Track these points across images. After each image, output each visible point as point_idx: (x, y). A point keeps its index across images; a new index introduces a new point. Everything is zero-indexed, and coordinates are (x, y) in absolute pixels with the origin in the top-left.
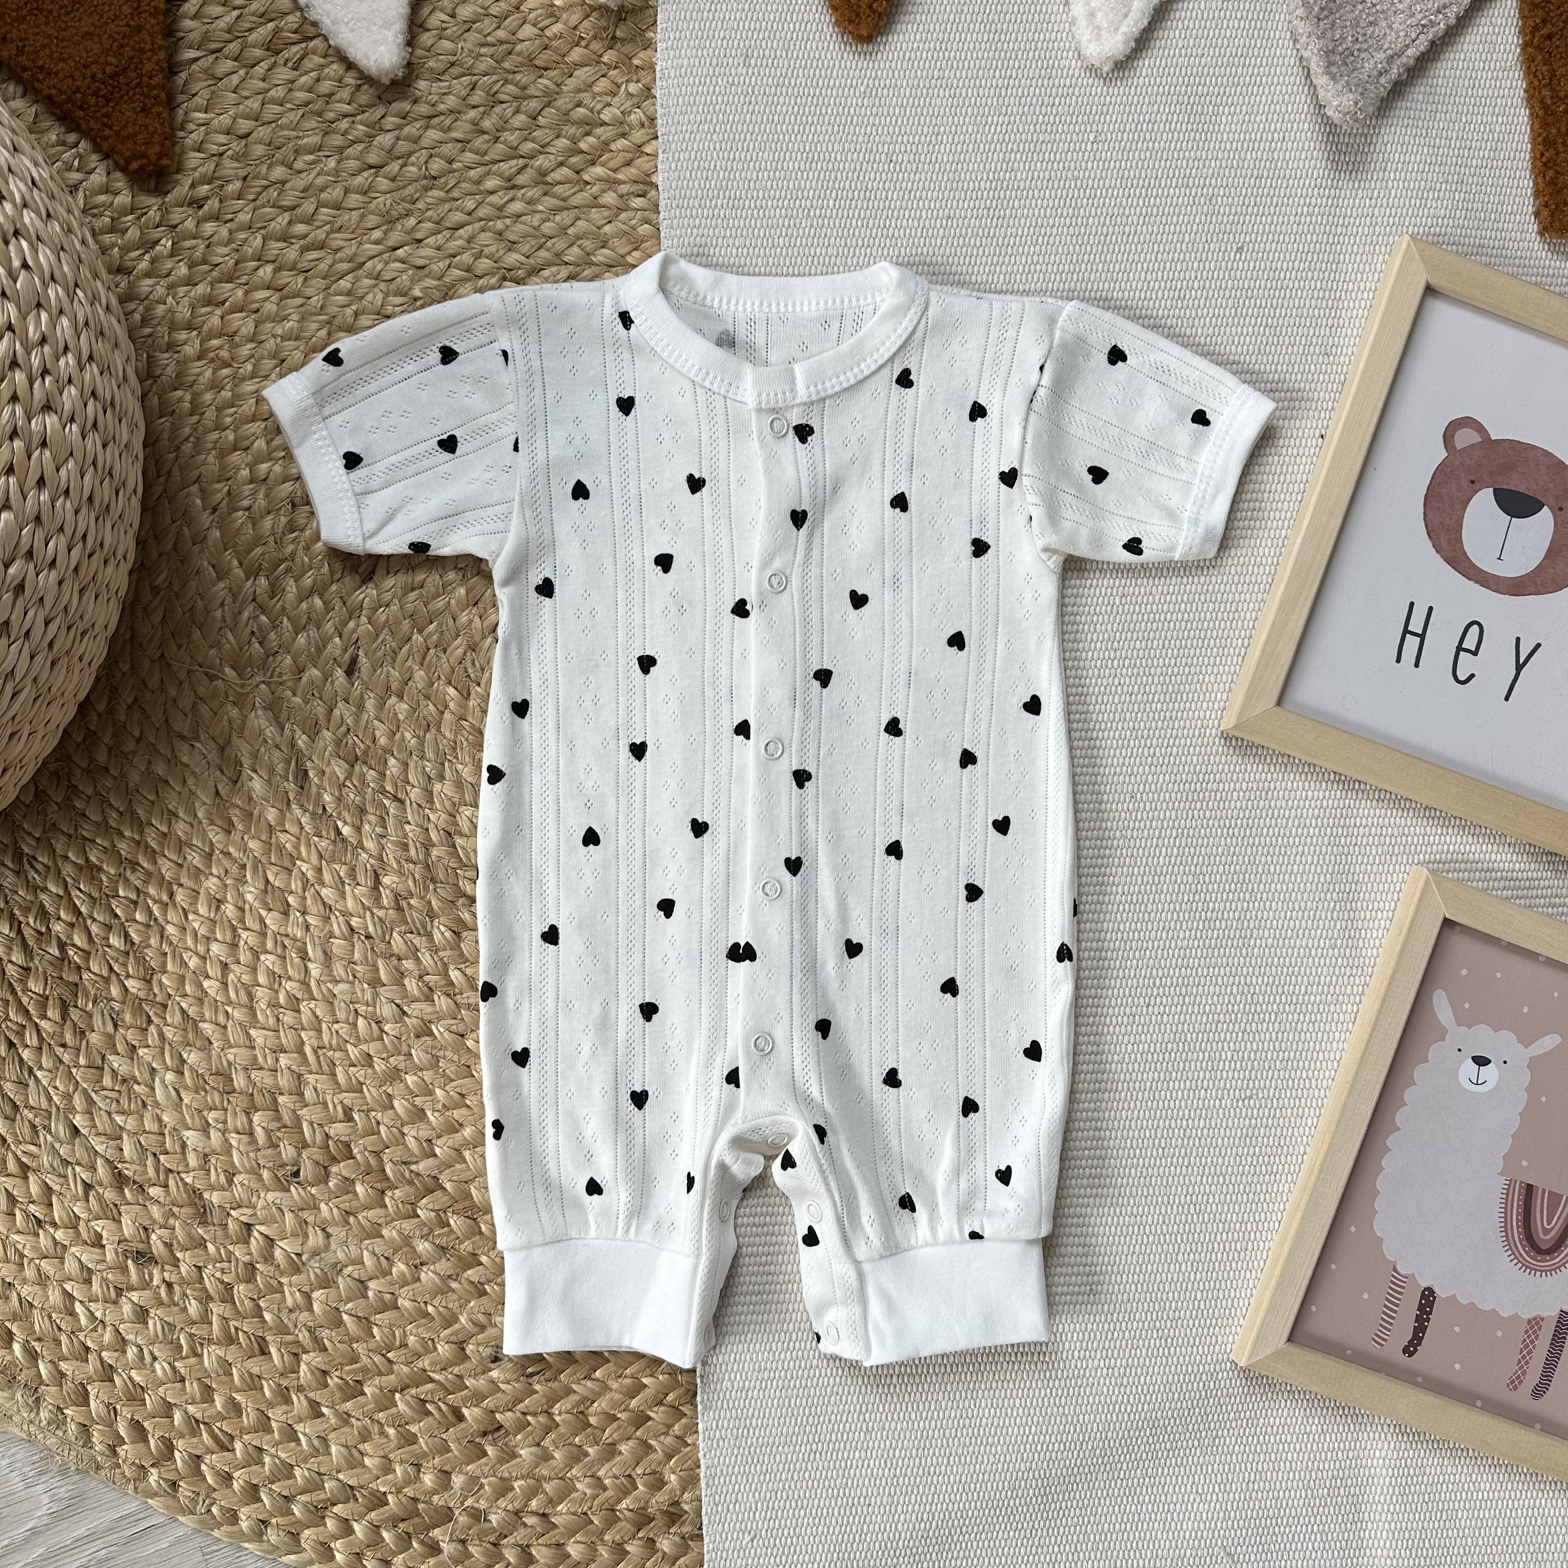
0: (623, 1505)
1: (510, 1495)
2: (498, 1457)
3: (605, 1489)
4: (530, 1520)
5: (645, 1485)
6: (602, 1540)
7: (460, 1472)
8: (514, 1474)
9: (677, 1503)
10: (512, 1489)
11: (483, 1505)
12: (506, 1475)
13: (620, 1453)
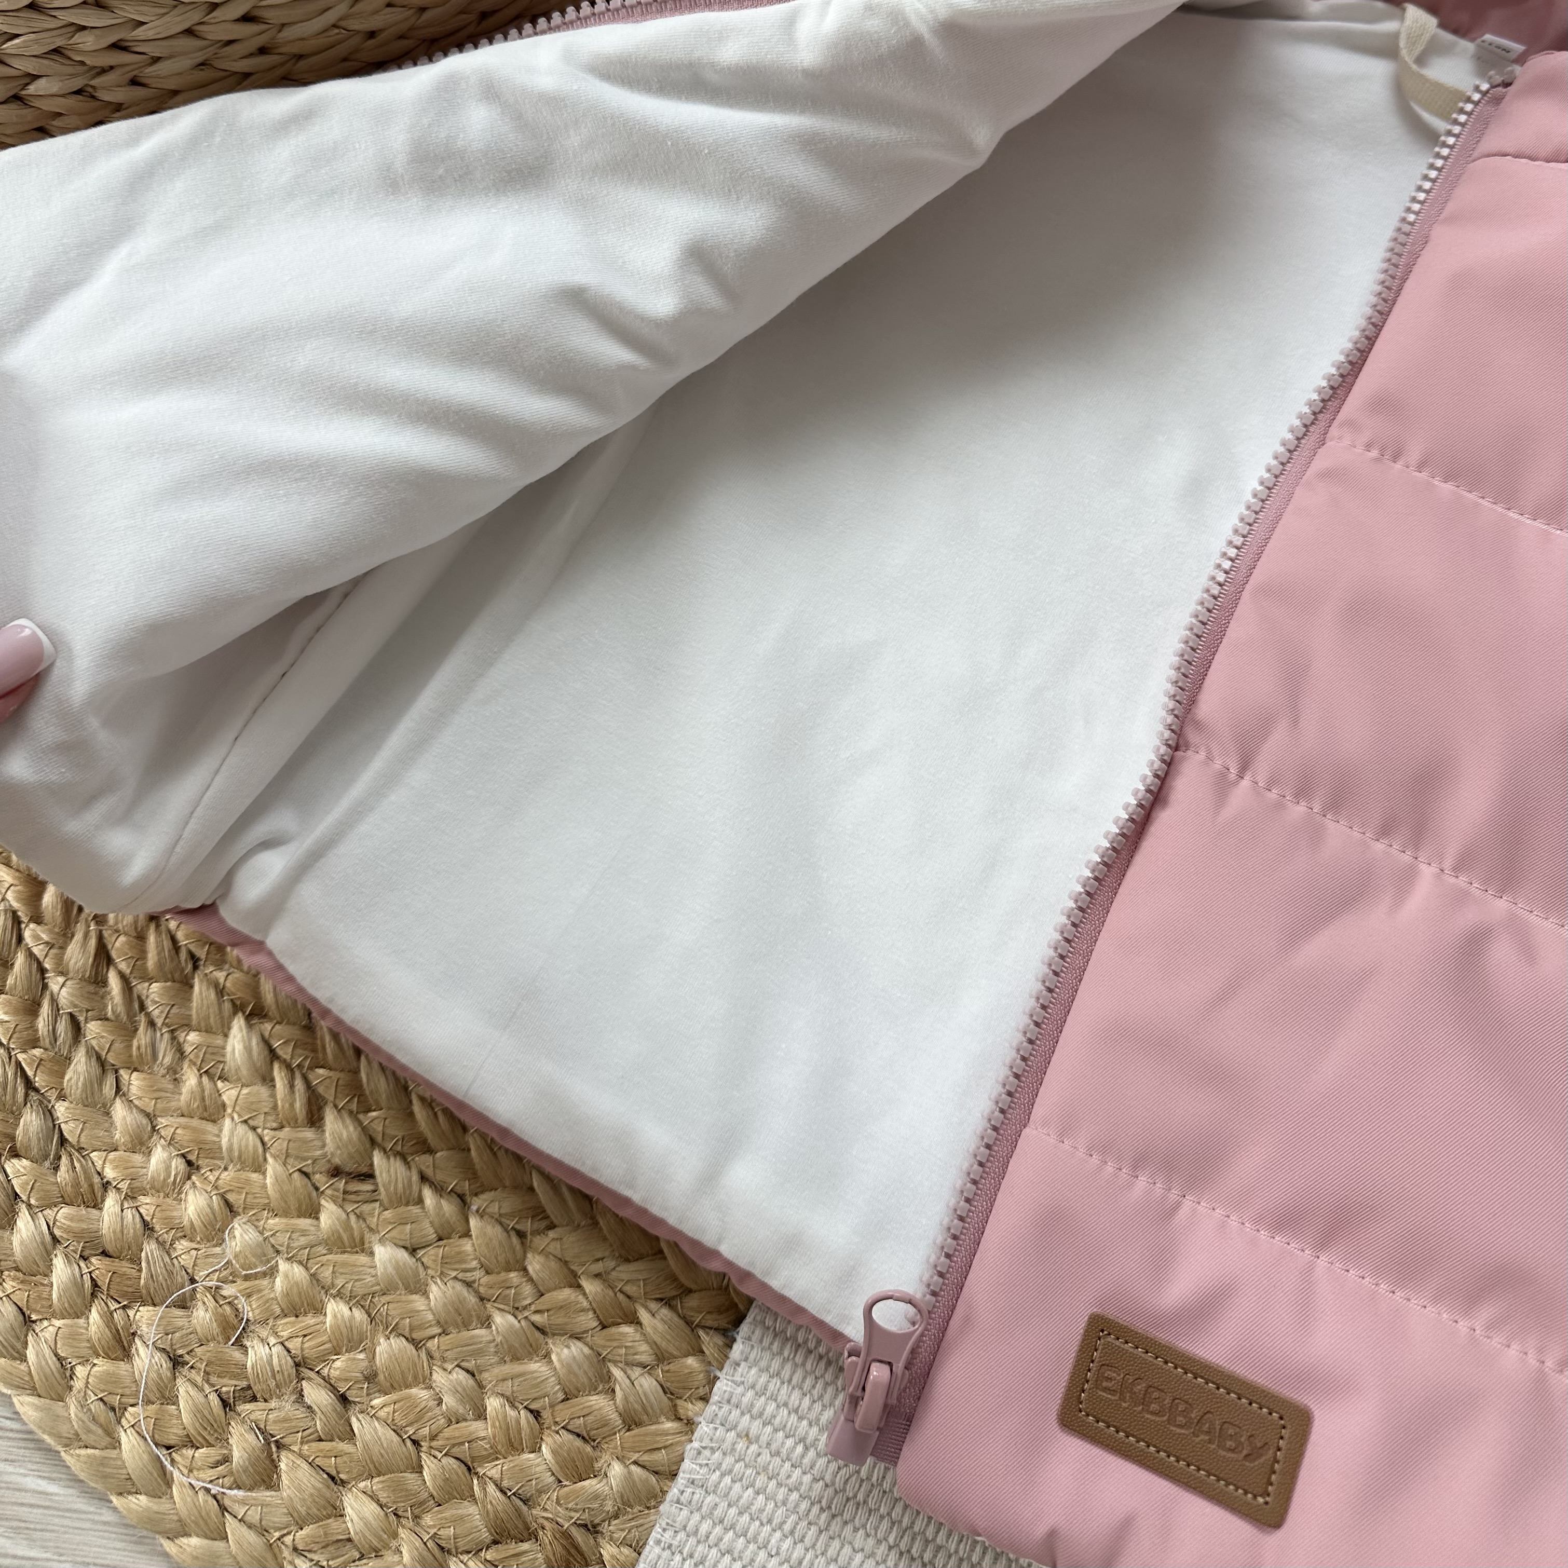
0: (492, 1470)
1: (310, 1320)
2: (335, 1232)
3: (481, 1414)
4: (316, 1394)
5: (554, 1452)
6: (416, 1517)
7: (253, 1222)
8: (340, 1282)
9: (592, 1529)
10: (319, 1310)
11: (249, 1310)
12: (326, 1274)
13: (547, 1356)
